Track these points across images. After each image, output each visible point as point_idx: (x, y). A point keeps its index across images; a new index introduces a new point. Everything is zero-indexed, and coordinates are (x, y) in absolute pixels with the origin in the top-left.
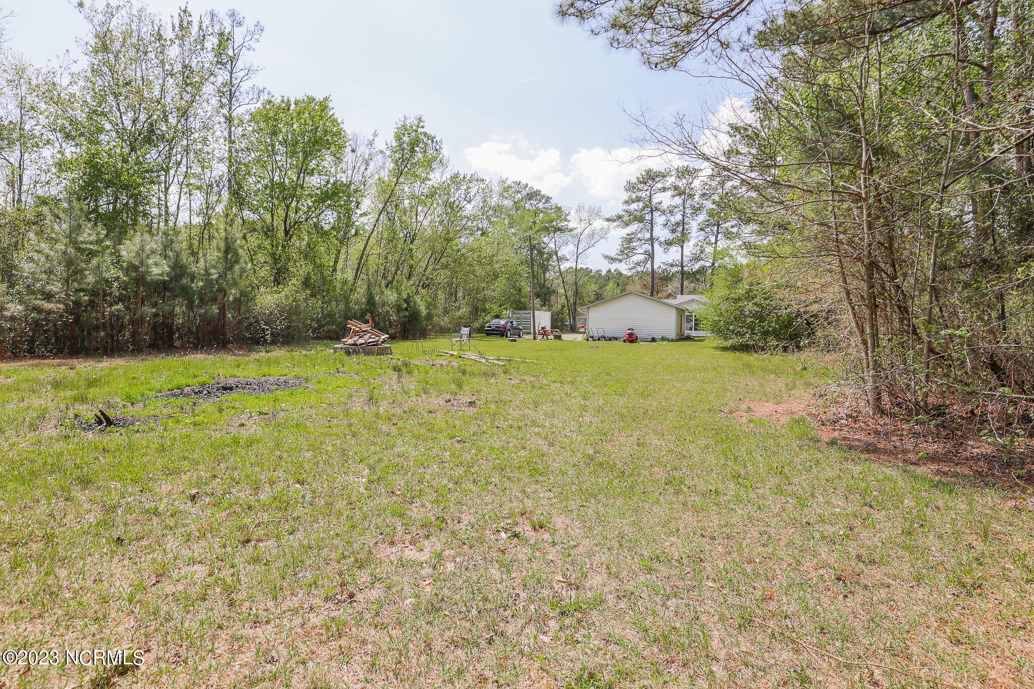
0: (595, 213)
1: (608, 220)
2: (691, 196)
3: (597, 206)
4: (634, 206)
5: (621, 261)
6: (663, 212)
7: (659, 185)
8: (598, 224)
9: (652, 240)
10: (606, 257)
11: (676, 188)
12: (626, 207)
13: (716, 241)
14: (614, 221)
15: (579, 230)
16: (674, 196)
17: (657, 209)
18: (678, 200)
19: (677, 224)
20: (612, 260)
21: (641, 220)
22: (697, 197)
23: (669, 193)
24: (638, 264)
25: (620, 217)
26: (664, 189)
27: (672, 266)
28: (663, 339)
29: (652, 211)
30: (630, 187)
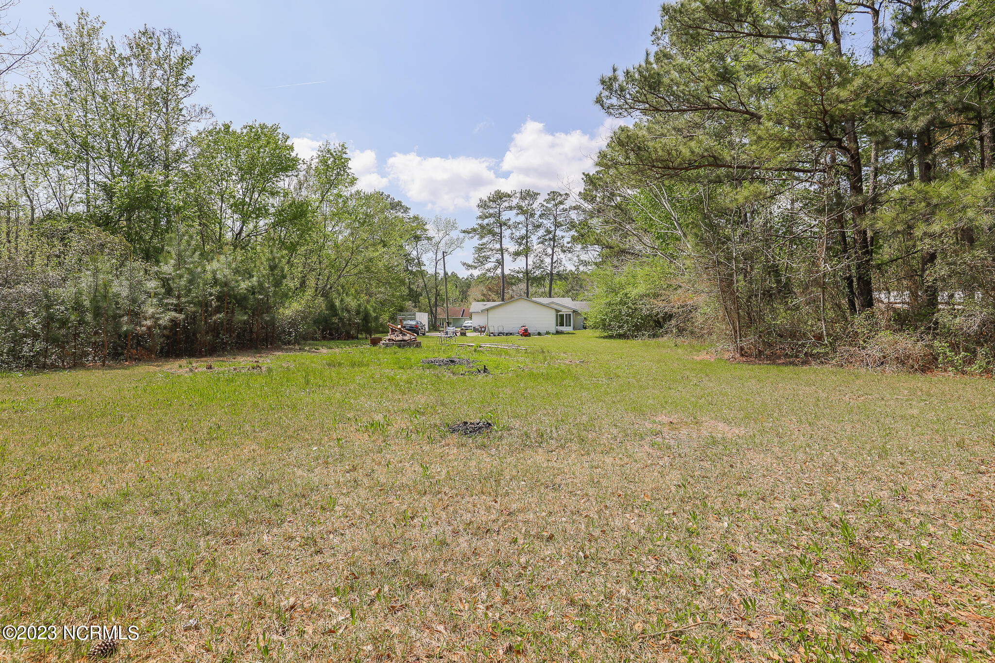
0: (450, 225)
1: (464, 232)
2: (532, 215)
3: (452, 219)
4: (486, 221)
5: (476, 268)
6: (509, 227)
7: (506, 204)
8: (455, 234)
9: (501, 250)
10: (464, 264)
11: (520, 207)
12: (480, 221)
13: (553, 253)
14: (469, 233)
15: (438, 240)
16: (518, 214)
17: (505, 224)
18: (521, 218)
19: (522, 238)
20: (469, 266)
21: (491, 232)
22: (536, 216)
23: (515, 211)
24: (489, 270)
25: (474, 230)
26: (511, 208)
27: (518, 272)
28: (548, 333)
29: (501, 226)
30: (483, 205)
